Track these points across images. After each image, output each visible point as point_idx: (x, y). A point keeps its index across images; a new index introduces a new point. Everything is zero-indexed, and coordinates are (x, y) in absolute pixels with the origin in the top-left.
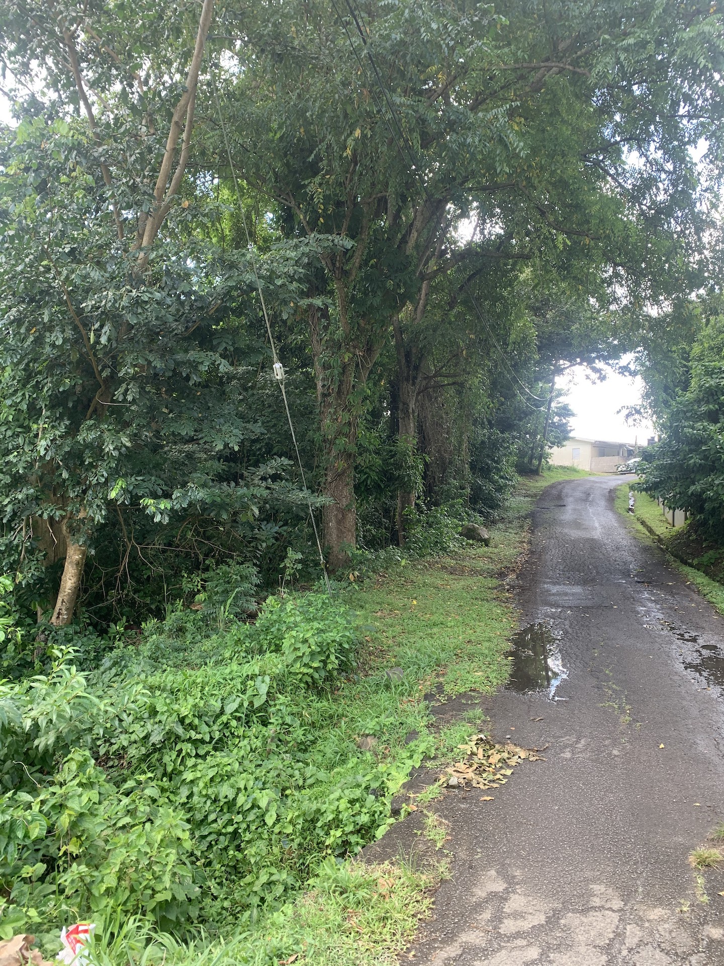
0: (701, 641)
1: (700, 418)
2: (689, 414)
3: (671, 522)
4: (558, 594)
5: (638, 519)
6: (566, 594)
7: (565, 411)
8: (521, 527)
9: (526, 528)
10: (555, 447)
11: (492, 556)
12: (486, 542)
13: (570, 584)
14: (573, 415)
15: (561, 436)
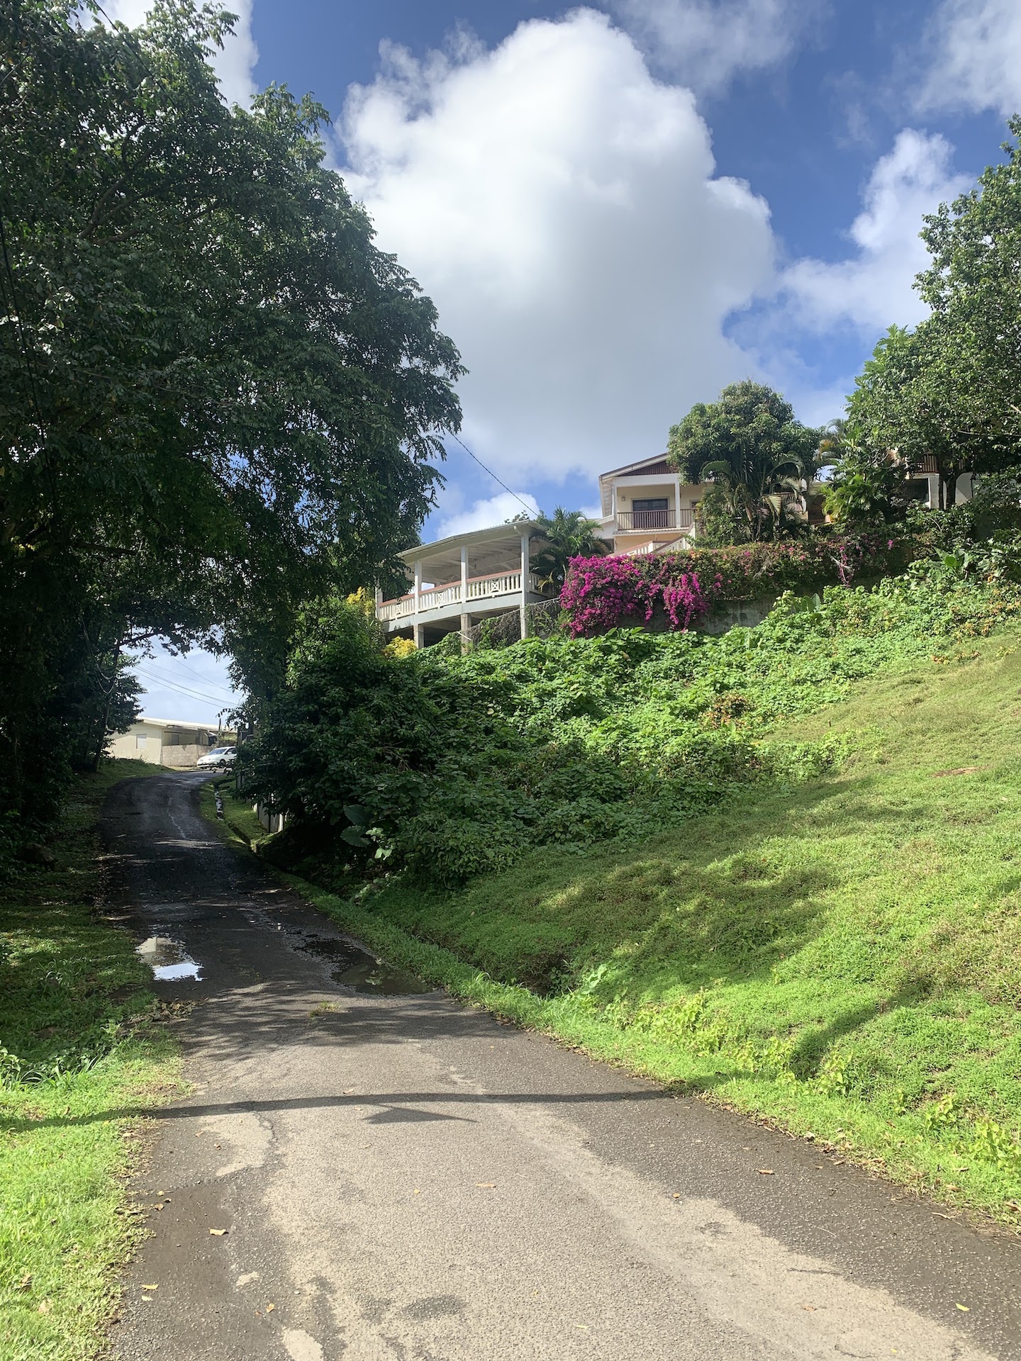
0: (305, 933)
1: (301, 719)
2: (289, 714)
3: (267, 827)
4: (160, 912)
5: (229, 826)
6: (171, 912)
7: (131, 686)
8: (90, 843)
9: (96, 845)
10: (116, 733)
11: (67, 881)
12: (51, 865)
13: (170, 902)
14: (141, 691)
15: (125, 718)
